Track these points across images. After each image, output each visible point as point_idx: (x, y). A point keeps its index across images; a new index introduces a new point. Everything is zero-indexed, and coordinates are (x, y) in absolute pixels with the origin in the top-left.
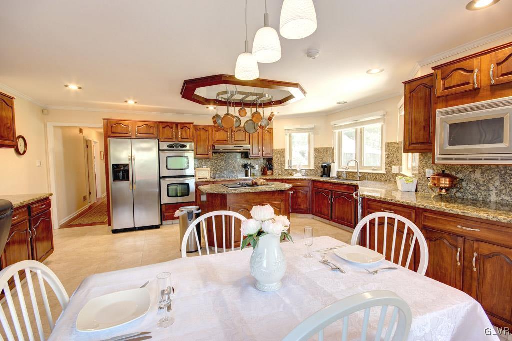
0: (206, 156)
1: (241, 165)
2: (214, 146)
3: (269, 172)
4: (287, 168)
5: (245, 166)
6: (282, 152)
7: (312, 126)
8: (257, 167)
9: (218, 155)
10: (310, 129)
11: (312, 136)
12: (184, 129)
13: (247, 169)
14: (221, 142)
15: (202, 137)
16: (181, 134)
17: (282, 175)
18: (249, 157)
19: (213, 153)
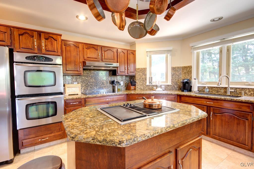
0: (76, 72)
1: (109, 81)
2: (84, 63)
3: (132, 87)
4: (148, 83)
5: (113, 82)
6: (144, 71)
7: (171, 48)
8: (122, 83)
9: (88, 72)
10: (168, 51)
11: (169, 57)
12: (49, 40)
13: (114, 85)
14: (92, 59)
15: (72, 53)
16: (46, 46)
17: (144, 90)
18: (117, 75)
19: (84, 69)
